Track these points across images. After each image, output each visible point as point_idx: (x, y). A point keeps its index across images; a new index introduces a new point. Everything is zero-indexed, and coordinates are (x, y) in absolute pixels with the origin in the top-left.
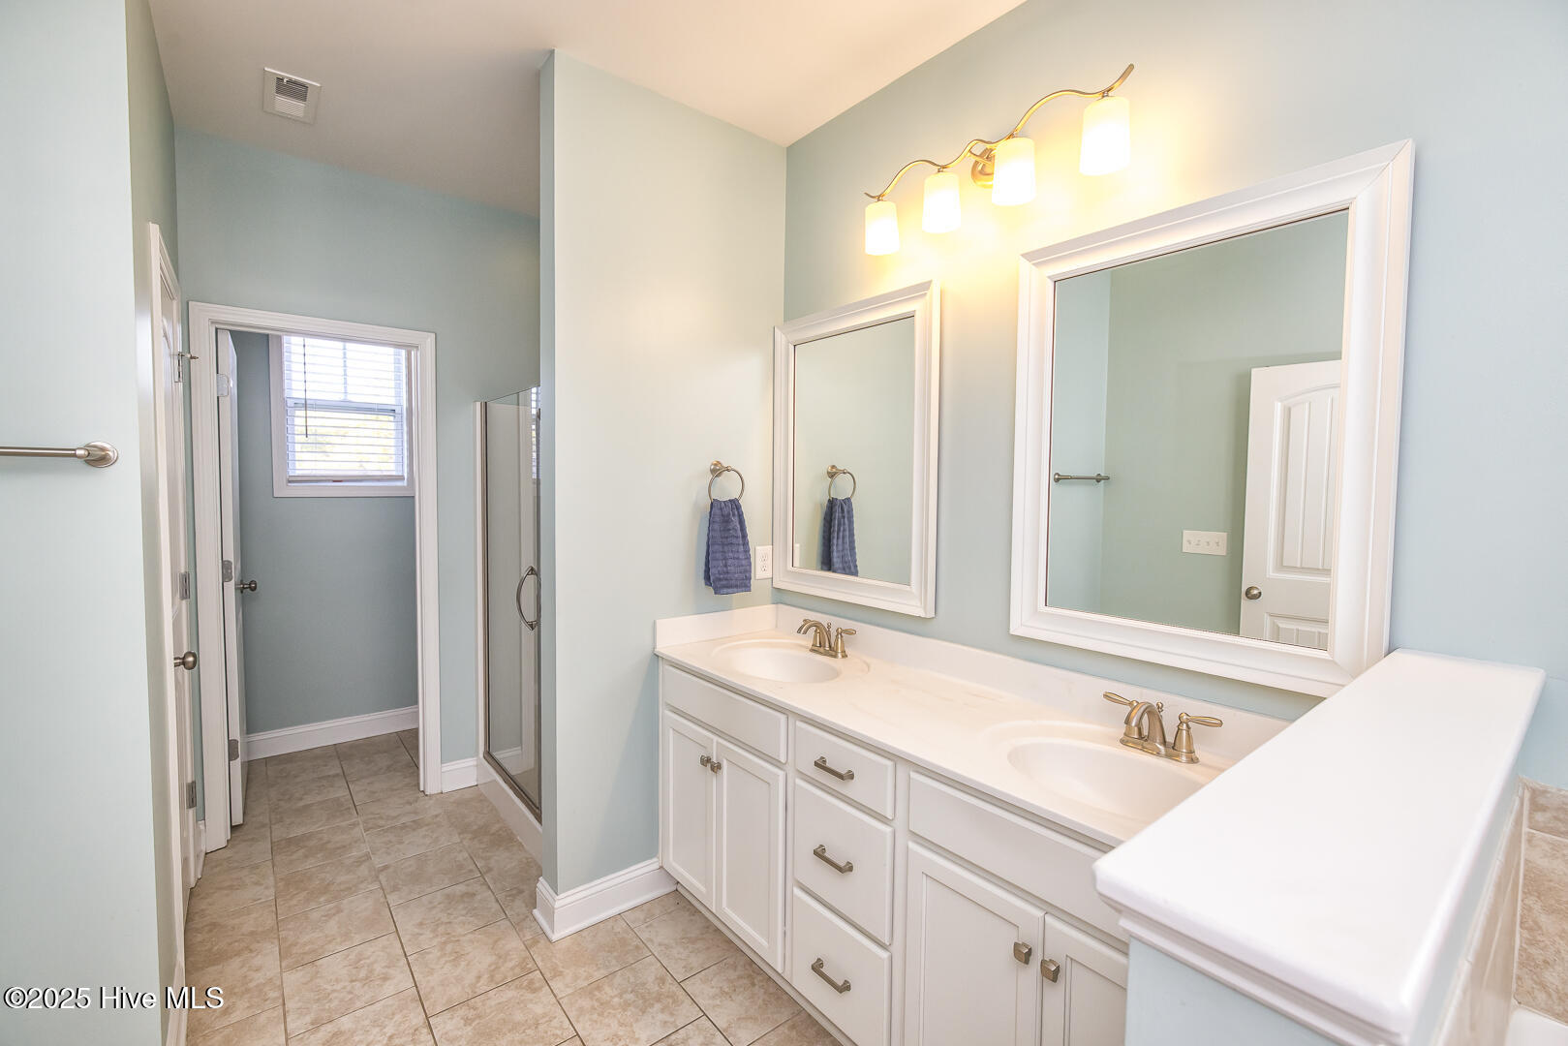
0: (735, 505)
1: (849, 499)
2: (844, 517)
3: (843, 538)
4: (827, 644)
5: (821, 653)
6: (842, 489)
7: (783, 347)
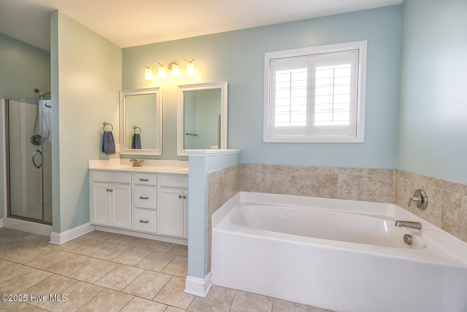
0: (111, 133)
1: (139, 134)
2: (138, 138)
3: (138, 143)
4: (137, 164)
5: (135, 166)
6: (137, 132)
7: (122, 97)
